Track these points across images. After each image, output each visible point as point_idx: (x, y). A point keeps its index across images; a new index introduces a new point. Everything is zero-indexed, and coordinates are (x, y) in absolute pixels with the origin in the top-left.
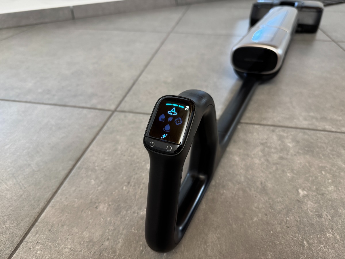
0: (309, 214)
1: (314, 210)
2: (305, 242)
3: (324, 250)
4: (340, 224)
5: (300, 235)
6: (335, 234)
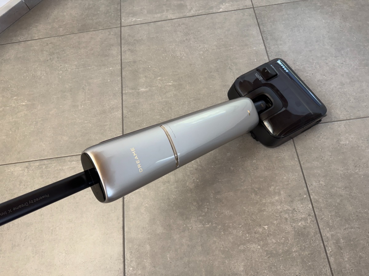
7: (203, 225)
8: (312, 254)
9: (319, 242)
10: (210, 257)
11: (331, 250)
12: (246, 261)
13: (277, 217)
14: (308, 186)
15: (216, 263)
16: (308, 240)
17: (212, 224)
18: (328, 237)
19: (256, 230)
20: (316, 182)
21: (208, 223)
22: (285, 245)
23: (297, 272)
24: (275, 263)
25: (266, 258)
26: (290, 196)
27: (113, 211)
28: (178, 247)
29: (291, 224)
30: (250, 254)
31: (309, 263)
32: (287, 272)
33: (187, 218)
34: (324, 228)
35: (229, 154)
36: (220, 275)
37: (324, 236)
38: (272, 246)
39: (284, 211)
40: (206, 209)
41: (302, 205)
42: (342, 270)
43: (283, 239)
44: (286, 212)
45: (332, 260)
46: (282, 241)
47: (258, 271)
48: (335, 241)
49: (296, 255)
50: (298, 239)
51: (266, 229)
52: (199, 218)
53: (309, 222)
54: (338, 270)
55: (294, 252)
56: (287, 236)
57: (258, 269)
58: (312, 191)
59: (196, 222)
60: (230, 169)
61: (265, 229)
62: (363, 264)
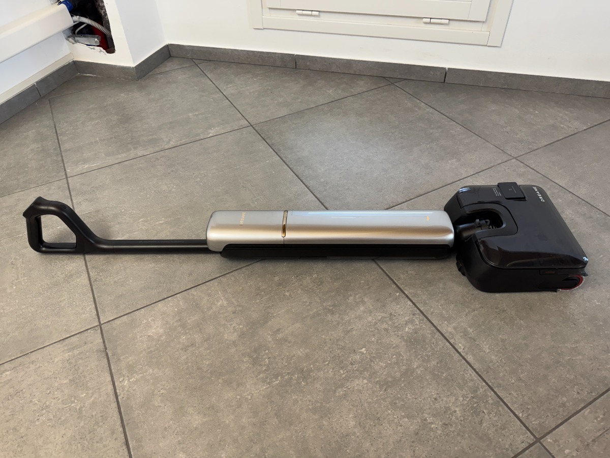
7: (269, 383)
8: (441, 361)
9: (442, 343)
10: (296, 428)
11: (463, 347)
12: (355, 409)
13: (372, 331)
14: (396, 281)
15: (309, 433)
16: (427, 346)
17: (283, 377)
18: (450, 332)
19: (352, 359)
20: (403, 274)
21: (277, 378)
22: (401, 364)
23: (433, 394)
24: (397, 394)
25: (381, 393)
26: (378, 300)
27: (101, 424)
28: (236, 434)
29: (395, 334)
30: (356, 396)
31: (444, 375)
32: (420, 399)
33: (239, 385)
34: (441, 323)
35: (277, 279)
36: (322, 448)
37: (446, 333)
38: (382, 373)
39: (380, 320)
40: (267, 360)
41: (398, 306)
42: (489, 366)
43: (393, 357)
44: (382, 320)
45: (470, 358)
47: (379, 415)
48: (462, 334)
49: (421, 371)
50: (414, 349)
51: (365, 352)
52: (259, 377)
53: (418, 323)
54: (485, 367)
55: (417, 367)
56: (397, 351)
57: (377, 413)
58: (403, 286)
59: (255, 384)
60: (284, 295)
61: (363, 353)
62: (511, 348)
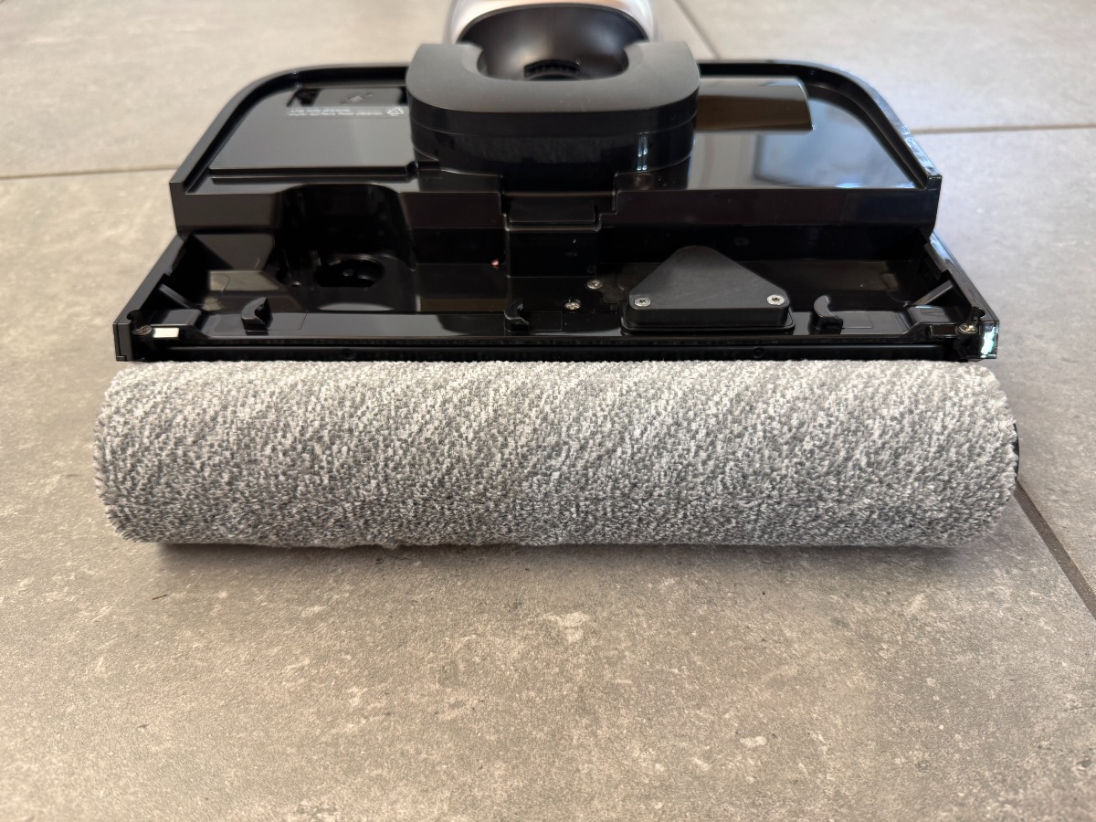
0: (452, 637)
1: (477, 659)
2: (317, 609)
3: (289, 667)
4: (418, 752)
5: (347, 595)
6: (364, 721)
16: (1032, 761)
19: (468, 646)
43: (748, 742)
46: (744, 766)
50: (926, 746)
56: (796, 712)
61: (557, 640)
